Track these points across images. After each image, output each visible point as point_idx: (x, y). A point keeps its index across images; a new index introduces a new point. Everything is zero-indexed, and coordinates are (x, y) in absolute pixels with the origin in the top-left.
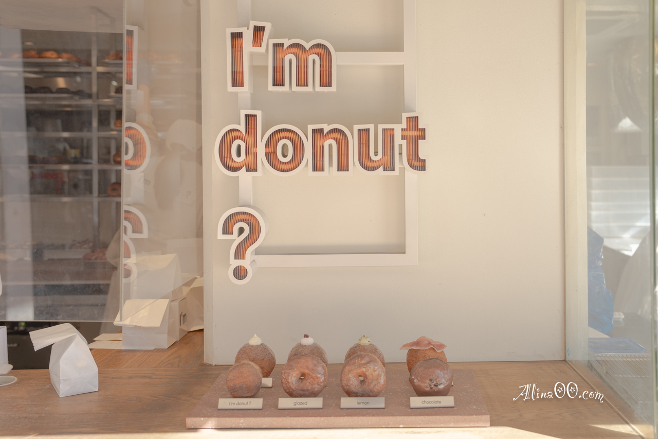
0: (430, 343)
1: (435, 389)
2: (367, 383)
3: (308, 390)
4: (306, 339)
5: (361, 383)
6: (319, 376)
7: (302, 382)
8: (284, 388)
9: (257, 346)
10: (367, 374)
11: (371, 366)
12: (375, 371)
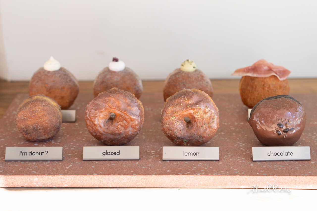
0: (270, 70)
1: (285, 135)
2: (195, 127)
3: (120, 134)
4: (115, 63)
5: (188, 127)
6: (133, 117)
7: (112, 124)
8: (89, 131)
9: (55, 72)
10: (195, 116)
11: (202, 106)
12: (206, 113)
